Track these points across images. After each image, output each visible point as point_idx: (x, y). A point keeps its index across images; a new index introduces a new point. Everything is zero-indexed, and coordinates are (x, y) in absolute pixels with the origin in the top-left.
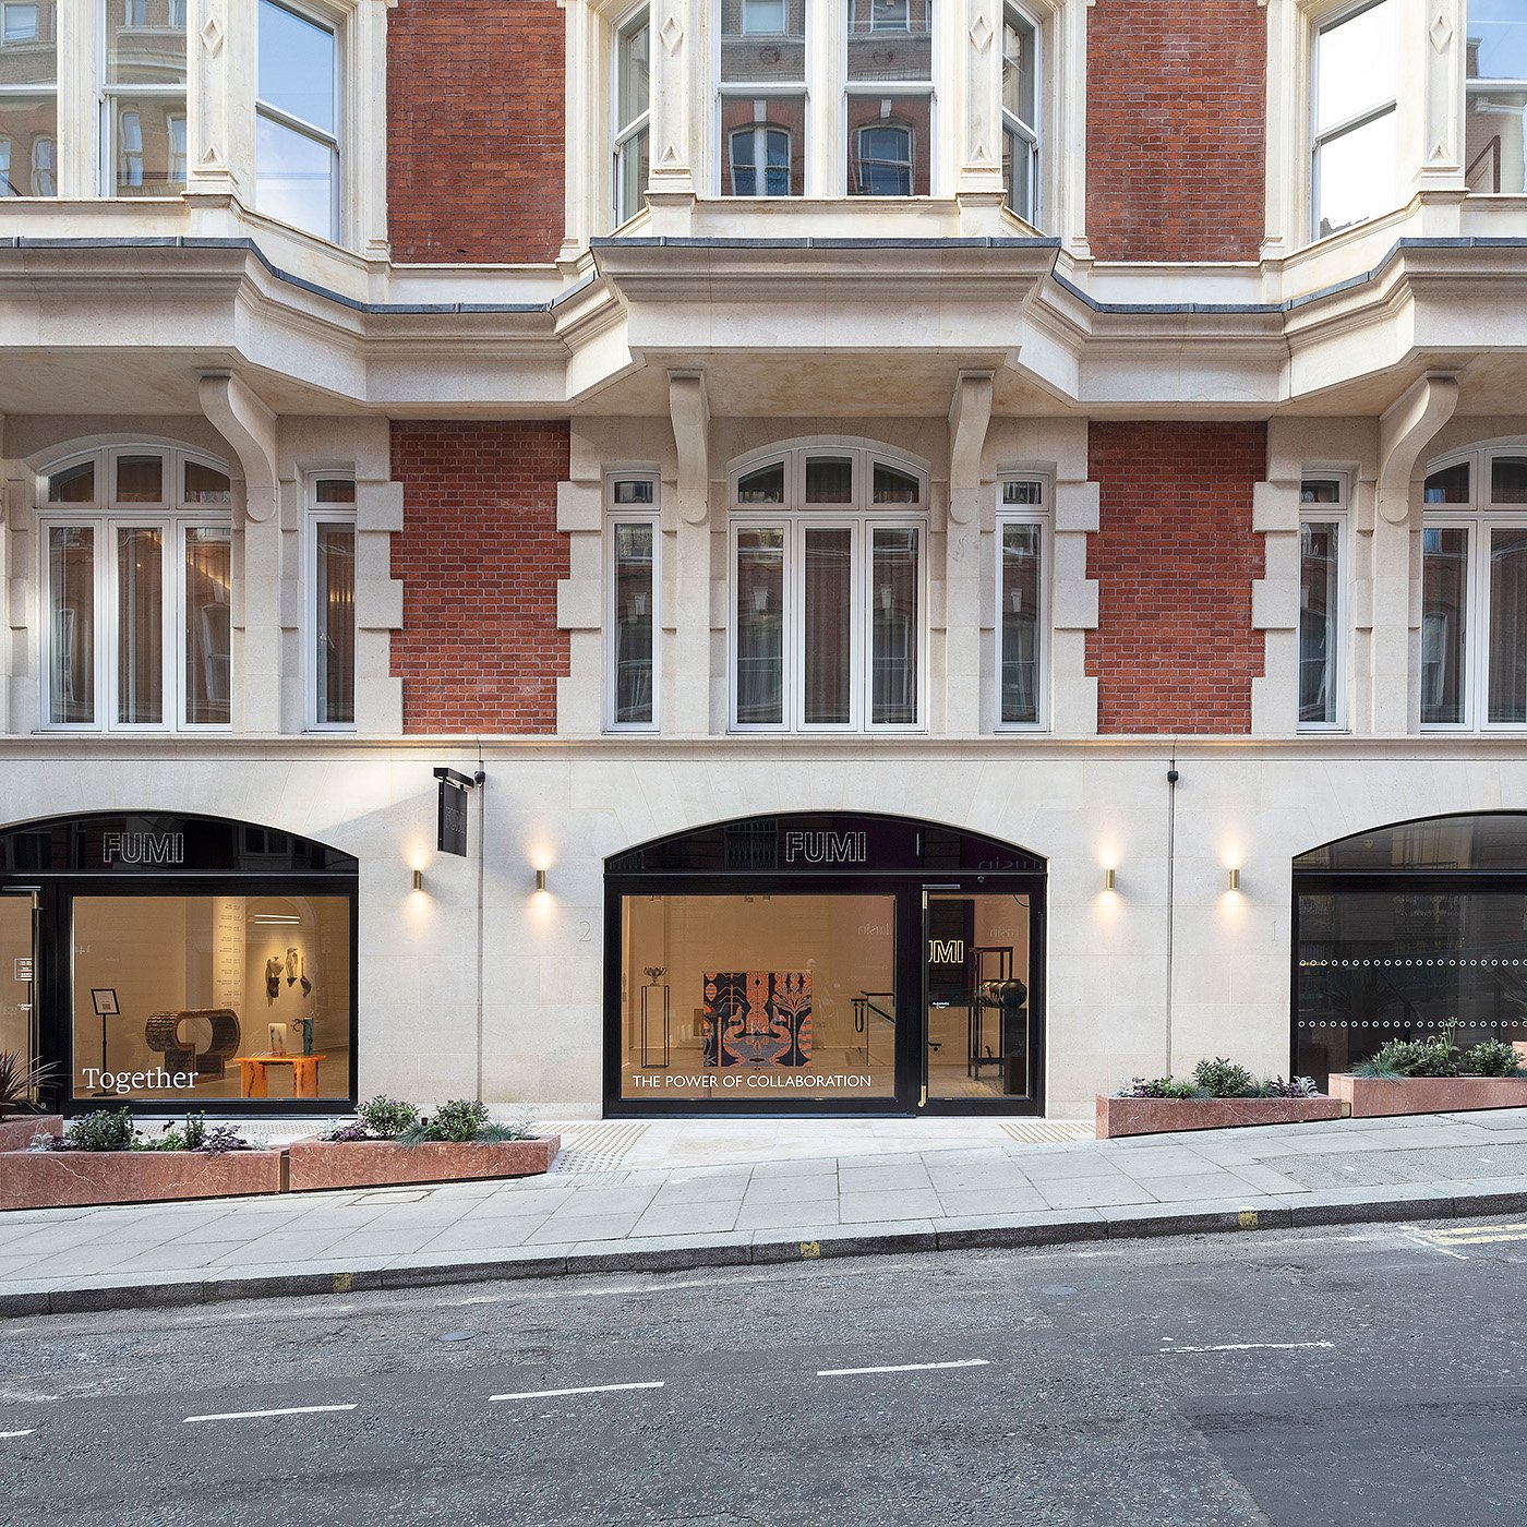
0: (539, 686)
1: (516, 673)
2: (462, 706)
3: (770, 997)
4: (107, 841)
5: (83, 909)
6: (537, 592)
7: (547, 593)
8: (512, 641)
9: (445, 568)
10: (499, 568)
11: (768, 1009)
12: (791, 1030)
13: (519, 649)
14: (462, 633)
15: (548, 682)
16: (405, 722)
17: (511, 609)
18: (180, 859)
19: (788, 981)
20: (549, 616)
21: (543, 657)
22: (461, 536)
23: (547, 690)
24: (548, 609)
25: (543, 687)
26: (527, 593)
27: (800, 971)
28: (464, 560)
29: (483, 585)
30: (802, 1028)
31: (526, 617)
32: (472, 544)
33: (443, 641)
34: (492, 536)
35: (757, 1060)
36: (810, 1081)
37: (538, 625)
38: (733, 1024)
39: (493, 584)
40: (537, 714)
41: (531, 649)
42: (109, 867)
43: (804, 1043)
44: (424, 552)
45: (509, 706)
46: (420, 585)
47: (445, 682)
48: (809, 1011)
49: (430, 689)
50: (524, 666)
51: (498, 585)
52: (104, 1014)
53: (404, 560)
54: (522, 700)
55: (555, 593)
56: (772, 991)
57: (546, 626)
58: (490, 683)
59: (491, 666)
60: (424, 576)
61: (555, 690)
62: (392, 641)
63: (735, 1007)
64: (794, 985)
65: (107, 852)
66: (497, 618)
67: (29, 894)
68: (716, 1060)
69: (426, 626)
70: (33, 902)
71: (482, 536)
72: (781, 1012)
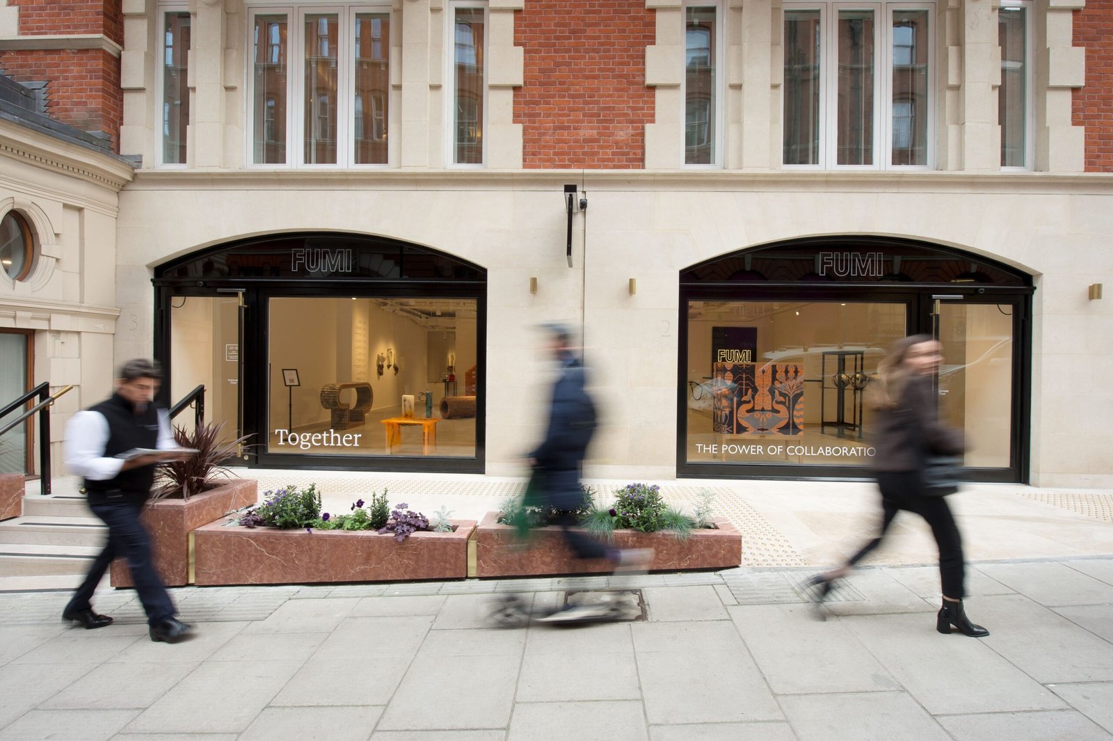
0: (631, 131)
1: (612, 121)
2: (570, 147)
3: (773, 383)
4: (295, 254)
5: (277, 307)
6: (630, 57)
7: (637, 57)
8: (610, 96)
9: (557, 38)
10: (599, 37)
11: (772, 392)
12: (788, 408)
13: (614, 102)
14: (569, 89)
15: (637, 128)
16: (524, 160)
17: (609, 70)
18: (348, 269)
19: (787, 372)
20: (638, 75)
21: (634, 109)
22: (569, 12)
23: (637, 135)
24: (638, 70)
25: (633, 132)
26: (621, 57)
27: (796, 364)
28: (573, 32)
29: (586, 51)
30: (797, 407)
31: (621, 76)
32: (578, 18)
33: (554, 96)
34: (594, 12)
35: (763, 430)
36: (837, 451)
37: (630, 83)
38: (746, 402)
39: (595, 51)
40: (628, 154)
41: (624, 102)
42: (295, 275)
43: (798, 417)
44: (540, 25)
45: (607, 147)
46: (536, 52)
47: (556, 128)
48: (801, 394)
49: (544, 134)
50: (619, 115)
51: (597, 51)
52: (290, 386)
53: (524, 32)
54: (617, 143)
55: (644, 57)
56: (774, 379)
57: (637, 83)
58: (592, 129)
59: (592, 115)
60: (540, 45)
61: (643, 135)
62: (515, 96)
63: (747, 390)
64: (791, 374)
65: (295, 262)
66: (595, 77)
67: (236, 295)
68: (732, 429)
69: (542, 84)
70: (239, 301)
71: (588, 12)
72: (781, 394)
